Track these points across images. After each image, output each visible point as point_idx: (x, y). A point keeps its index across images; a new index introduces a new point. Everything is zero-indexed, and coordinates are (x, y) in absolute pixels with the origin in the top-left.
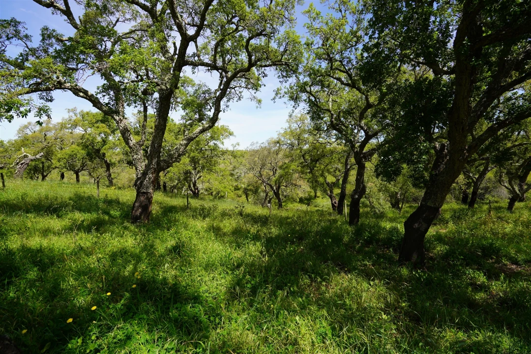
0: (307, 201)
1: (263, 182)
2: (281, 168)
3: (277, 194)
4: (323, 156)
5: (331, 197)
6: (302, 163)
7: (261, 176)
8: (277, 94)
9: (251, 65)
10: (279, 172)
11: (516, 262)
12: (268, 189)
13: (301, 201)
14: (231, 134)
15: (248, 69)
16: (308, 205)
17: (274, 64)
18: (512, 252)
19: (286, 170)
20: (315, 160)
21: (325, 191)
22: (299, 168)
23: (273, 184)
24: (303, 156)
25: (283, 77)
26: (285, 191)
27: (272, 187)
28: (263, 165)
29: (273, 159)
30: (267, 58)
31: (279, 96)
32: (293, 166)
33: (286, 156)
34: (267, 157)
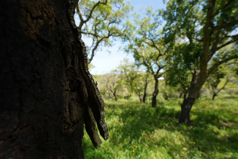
0: (127, 97)
1: (108, 89)
2: (117, 82)
3: (114, 94)
4: (136, 77)
5: (139, 96)
6: (126, 80)
7: (107, 86)
8: (119, 49)
9: (109, 35)
10: (116, 85)
11: (225, 122)
12: (110, 92)
13: (125, 98)
14: (94, 67)
15: (108, 37)
16: (128, 99)
17: (120, 35)
18: (223, 117)
19: (120, 83)
20: (133, 79)
21: (136, 93)
22: (126, 83)
23: (113, 90)
24: (127, 77)
25: (123, 41)
26: (118, 93)
27: (112, 91)
28: (108, 81)
29: (113, 78)
30: (117, 33)
31: (120, 50)
32: (123, 81)
33: (119, 77)
34: (110, 77)
